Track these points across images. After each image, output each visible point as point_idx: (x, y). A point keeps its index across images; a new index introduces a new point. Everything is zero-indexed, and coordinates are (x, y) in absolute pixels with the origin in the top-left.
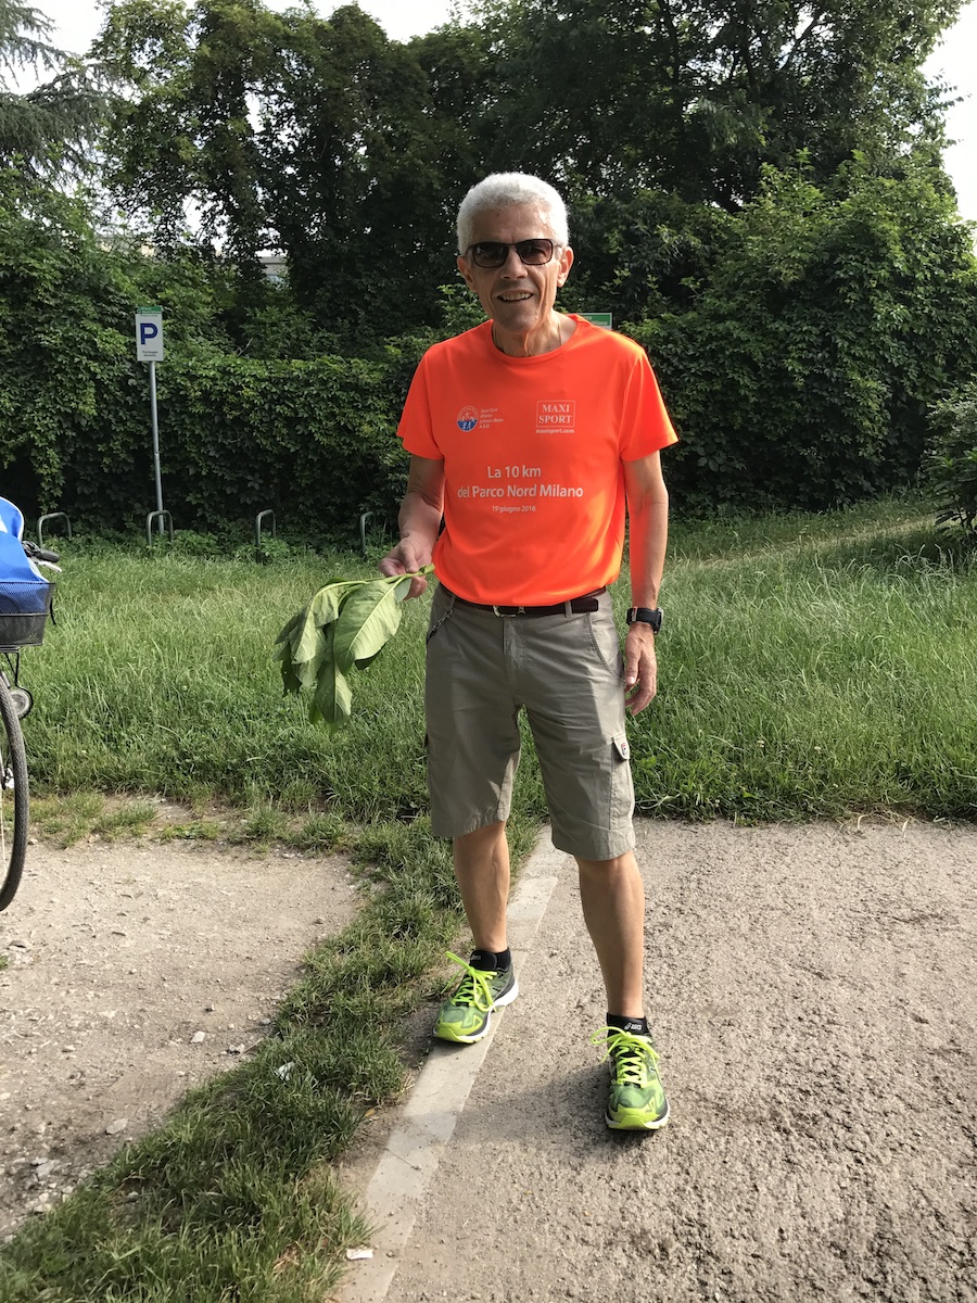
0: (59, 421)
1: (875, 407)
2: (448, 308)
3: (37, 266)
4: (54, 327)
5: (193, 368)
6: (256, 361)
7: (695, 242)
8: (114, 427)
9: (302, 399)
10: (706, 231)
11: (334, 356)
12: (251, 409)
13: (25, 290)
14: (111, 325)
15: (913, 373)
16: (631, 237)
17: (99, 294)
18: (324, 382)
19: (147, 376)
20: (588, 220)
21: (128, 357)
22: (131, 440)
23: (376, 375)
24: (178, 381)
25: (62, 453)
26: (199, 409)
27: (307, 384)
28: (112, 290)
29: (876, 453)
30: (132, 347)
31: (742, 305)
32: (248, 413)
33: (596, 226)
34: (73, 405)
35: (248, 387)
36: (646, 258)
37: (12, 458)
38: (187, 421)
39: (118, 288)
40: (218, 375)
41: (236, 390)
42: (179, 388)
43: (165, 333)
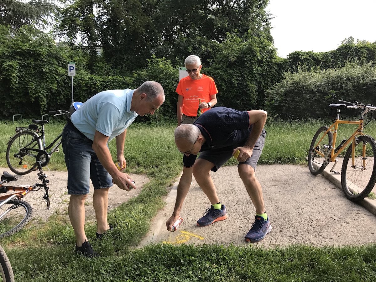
0: (47, 91)
1: (254, 91)
2: (149, 65)
3: (42, 51)
4: (46, 66)
5: (83, 78)
6: (99, 77)
7: (210, 50)
8: (61, 93)
9: (112, 86)
10: (213, 47)
11: (120, 76)
12: (98, 89)
13: (38, 57)
14: (61, 66)
15: (263, 83)
16: (194, 48)
17: (57, 58)
18: (117, 82)
19: (71, 80)
20: (183, 43)
21: (66, 75)
22: (66, 96)
23: (131, 81)
24: (79, 81)
25: (47, 99)
26: (84, 88)
27: (113, 83)
28: (61, 57)
29: (255, 102)
30: (66, 72)
31: (222, 66)
33: (186, 45)
34: (51, 86)
35: (98, 83)
36: (198, 53)
37: (34, 100)
38: (81, 91)
39: (63, 57)
40: (90, 80)
41: (94, 84)
42: (79, 83)
43: (76, 68)
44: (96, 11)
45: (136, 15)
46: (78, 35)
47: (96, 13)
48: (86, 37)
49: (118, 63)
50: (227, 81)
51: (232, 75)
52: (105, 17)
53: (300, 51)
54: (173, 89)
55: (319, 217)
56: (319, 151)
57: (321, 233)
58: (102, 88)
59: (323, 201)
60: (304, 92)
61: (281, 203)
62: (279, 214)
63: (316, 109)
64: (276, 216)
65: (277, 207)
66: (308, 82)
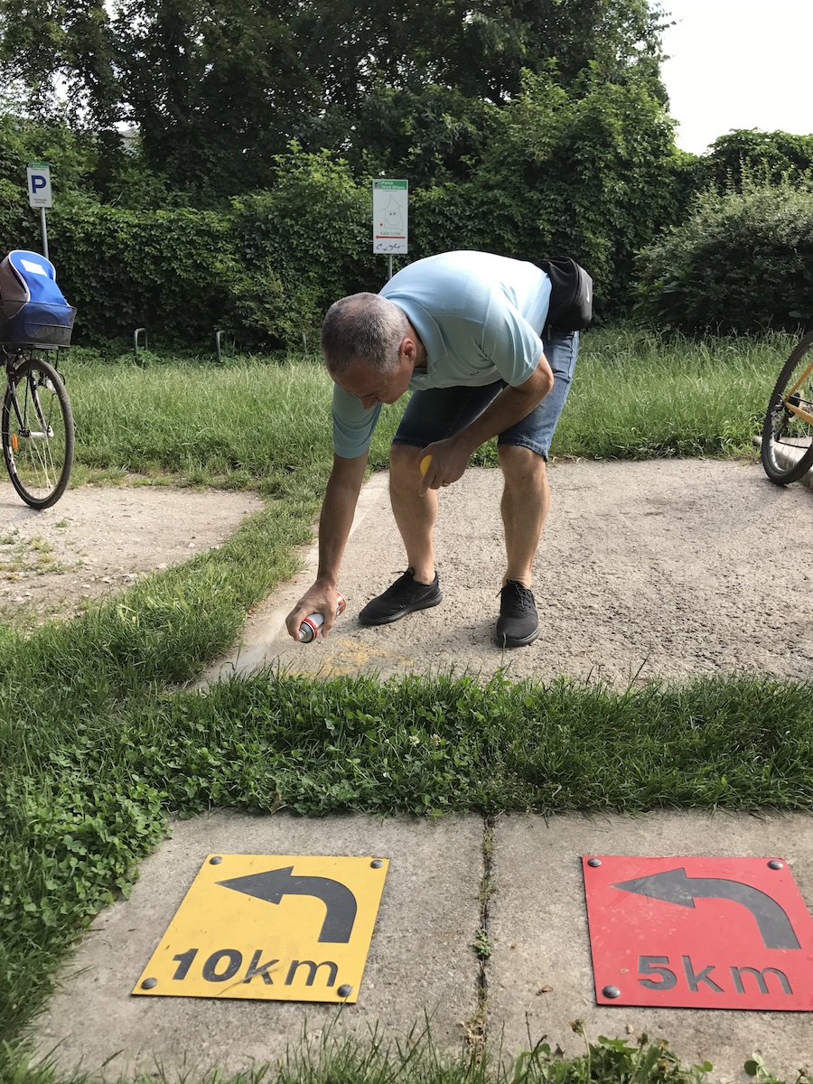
1: (603, 258)
2: (280, 173)
5: (76, 214)
6: (127, 211)
7: (471, 128)
10: (480, 120)
11: (191, 209)
12: (125, 249)
14: (4, 176)
15: (631, 234)
16: (422, 123)
18: (183, 229)
19: (39, 220)
20: (388, 107)
21: (22, 203)
23: (225, 224)
24: (65, 224)
26: (82, 248)
27: (170, 230)
28: (3, 147)
29: (604, 294)
30: (24, 195)
31: (506, 179)
32: (122, 251)
33: (395, 113)
35: (122, 231)
36: (433, 139)
38: (73, 257)
39: (10, 147)
40: (97, 221)
41: (112, 233)
42: (65, 230)
43: (53, 184)
45: (237, 15)
46: (57, 78)
47: (113, 8)
48: (83, 88)
49: (188, 174)
50: (520, 225)
51: (536, 207)
52: (139, 20)
53: (750, 129)
54: (354, 250)
55: (794, 598)
56: (800, 408)
57: (800, 645)
58: (137, 247)
59: (809, 556)
60: (757, 249)
61: (670, 561)
62: (663, 593)
63: (791, 303)
64: (654, 596)
65: (657, 574)
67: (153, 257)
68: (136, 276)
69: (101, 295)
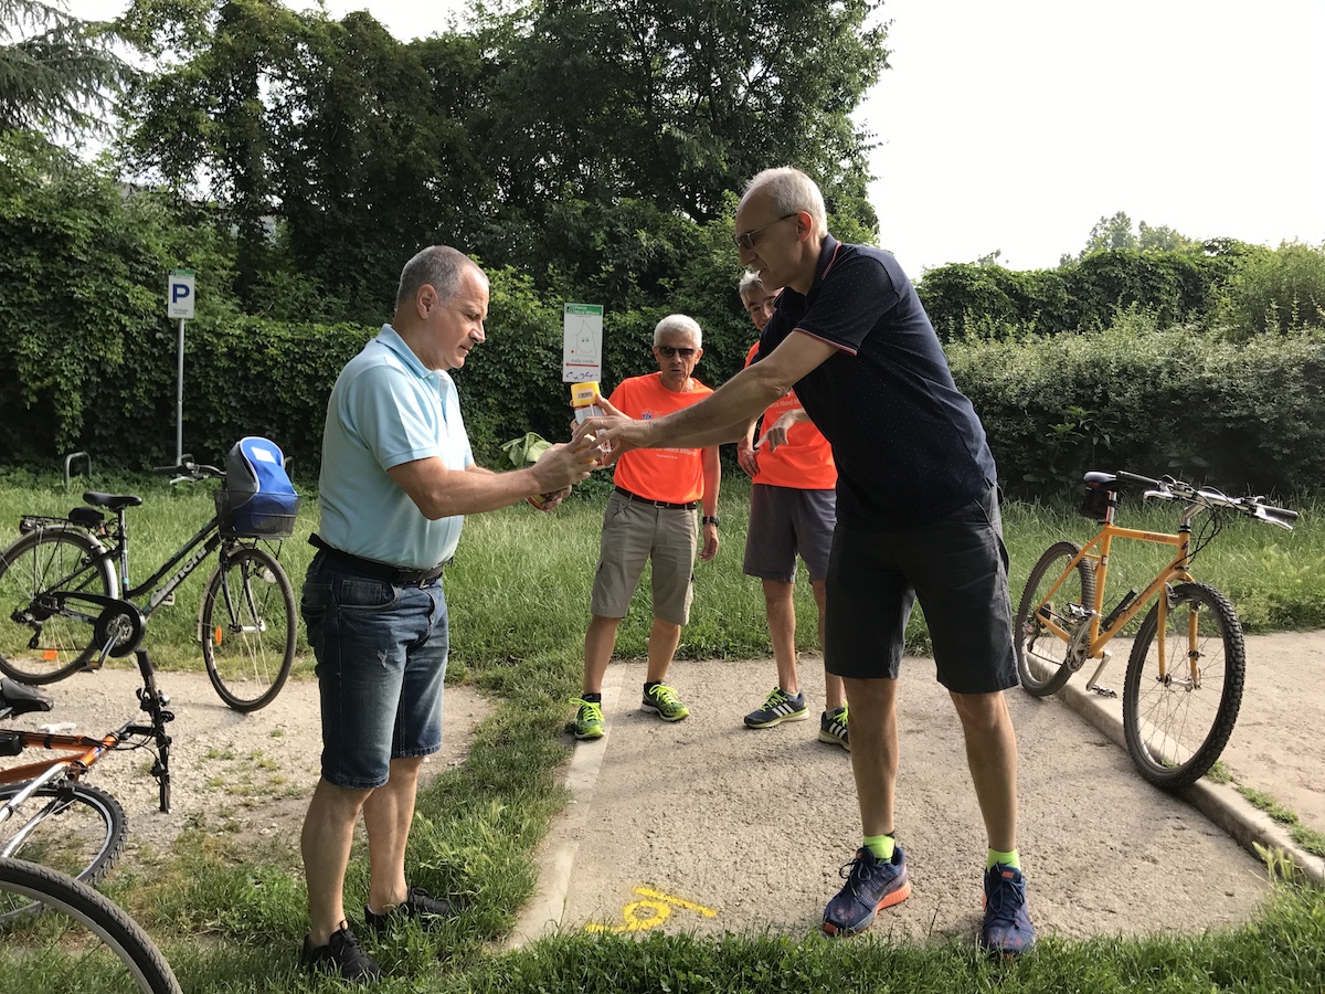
0: (86, 368)
3: (72, 225)
4: (86, 280)
5: (219, 326)
6: (279, 324)
7: (668, 246)
8: (138, 376)
9: (323, 360)
10: (677, 238)
11: (353, 324)
12: (274, 366)
13: (57, 245)
14: (140, 282)
16: (613, 237)
17: (129, 254)
18: (342, 346)
19: (176, 331)
20: (576, 219)
21: (157, 313)
22: (154, 388)
24: (206, 337)
25: (84, 396)
26: (224, 363)
27: (327, 346)
28: (141, 250)
30: (160, 302)
31: (708, 305)
32: (271, 370)
33: (585, 226)
34: (101, 353)
35: (272, 346)
36: (627, 256)
37: (34, 399)
38: (211, 373)
39: (147, 248)
40: (244, 334)
41: (261, 348)
42: (205, 343)
43: (196, 293)
44: (269, 89)
45: (409, 113)
46: (200, 170)
47: (269, 97)
48: (228, 179)
49: (342, 274)
50: (724, 355)
51: (740, 336)
52: (301, 113)
53: (967, 263)
54: (539, 375)
55: (1066, 839)
56: (1051, 622)
57: (1078, 894)
58: (288, 364)
59: (1072, 788)
61: (941, 794)
62: (941, 832)
63: (1024, 466)
64: (933, 836)
65: (931, 808)
66: (1001, 376)
67: (307, 375)
68: (285, 396)
69: (240, 416)
